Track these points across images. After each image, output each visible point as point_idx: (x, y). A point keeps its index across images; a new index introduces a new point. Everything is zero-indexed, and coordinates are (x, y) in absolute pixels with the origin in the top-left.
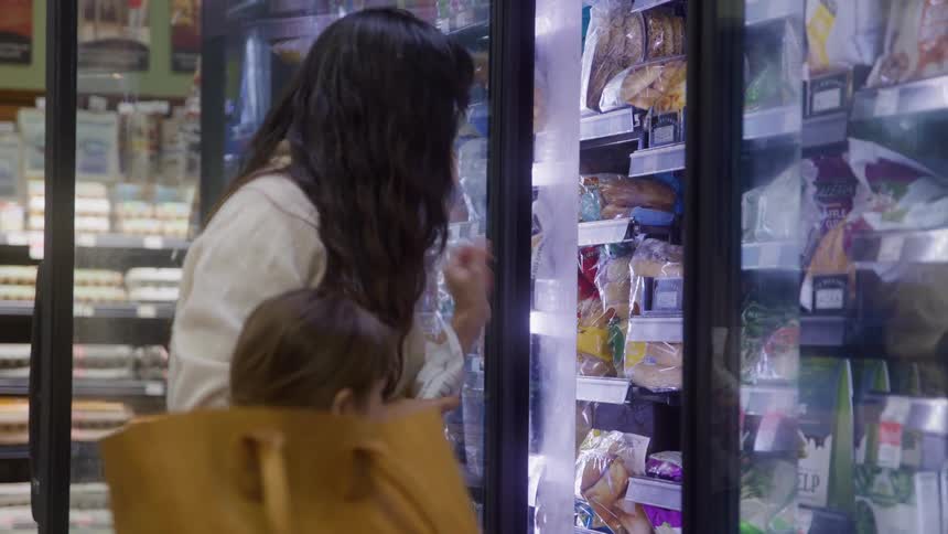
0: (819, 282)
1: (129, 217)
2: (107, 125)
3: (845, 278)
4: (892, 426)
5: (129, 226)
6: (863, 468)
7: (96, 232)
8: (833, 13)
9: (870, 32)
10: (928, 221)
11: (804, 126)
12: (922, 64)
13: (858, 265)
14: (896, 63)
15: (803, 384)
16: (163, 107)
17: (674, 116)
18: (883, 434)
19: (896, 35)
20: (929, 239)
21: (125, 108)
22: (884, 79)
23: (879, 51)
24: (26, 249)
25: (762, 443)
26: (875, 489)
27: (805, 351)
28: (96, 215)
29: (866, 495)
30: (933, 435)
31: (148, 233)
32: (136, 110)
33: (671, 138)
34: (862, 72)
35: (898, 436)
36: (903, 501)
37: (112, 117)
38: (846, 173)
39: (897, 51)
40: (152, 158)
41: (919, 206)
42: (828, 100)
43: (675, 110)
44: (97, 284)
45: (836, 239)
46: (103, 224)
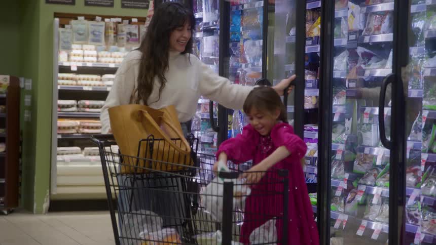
0: (350, 81)
1: (102, 57)
2: (102, 26)
3: (356, 80)
4: (367, 114)
5: (103, 60)
6: (360, 124)
7: (93, 62)
8: (354, 17)
9: (363, 22)
10: (375, 67)
11: (348, 43)
12: (375, 30)
13: (360, 77)
14: (368, 30)
15: (346, 105)
16: (120, 20)
17: (312, 38)
18: (365, 116)
19: (369, 23)
20: (375, 71)
21: (107, 20)
22: (366, 34)
23: (365, 27)
24: (70, 67)
25: (336, 119)
26: (363, 129)
27: (347, 97)
28: (92, 56)
29: (361, 130)
30: (376, 115)
31: (110, 62)
32: (110, 21)
33: (311, 44)
34: (361, 31)
35: (368, 116)
36: (369, 131)
37: (103, 23)
38: (356, 54)
39: (369, 27)
40: (114, 37)
41: (373, 63)
42: (353, 37)
43: (312, 36)
44: (92, 80)
45: (354, 70)
46: (95, 59)
